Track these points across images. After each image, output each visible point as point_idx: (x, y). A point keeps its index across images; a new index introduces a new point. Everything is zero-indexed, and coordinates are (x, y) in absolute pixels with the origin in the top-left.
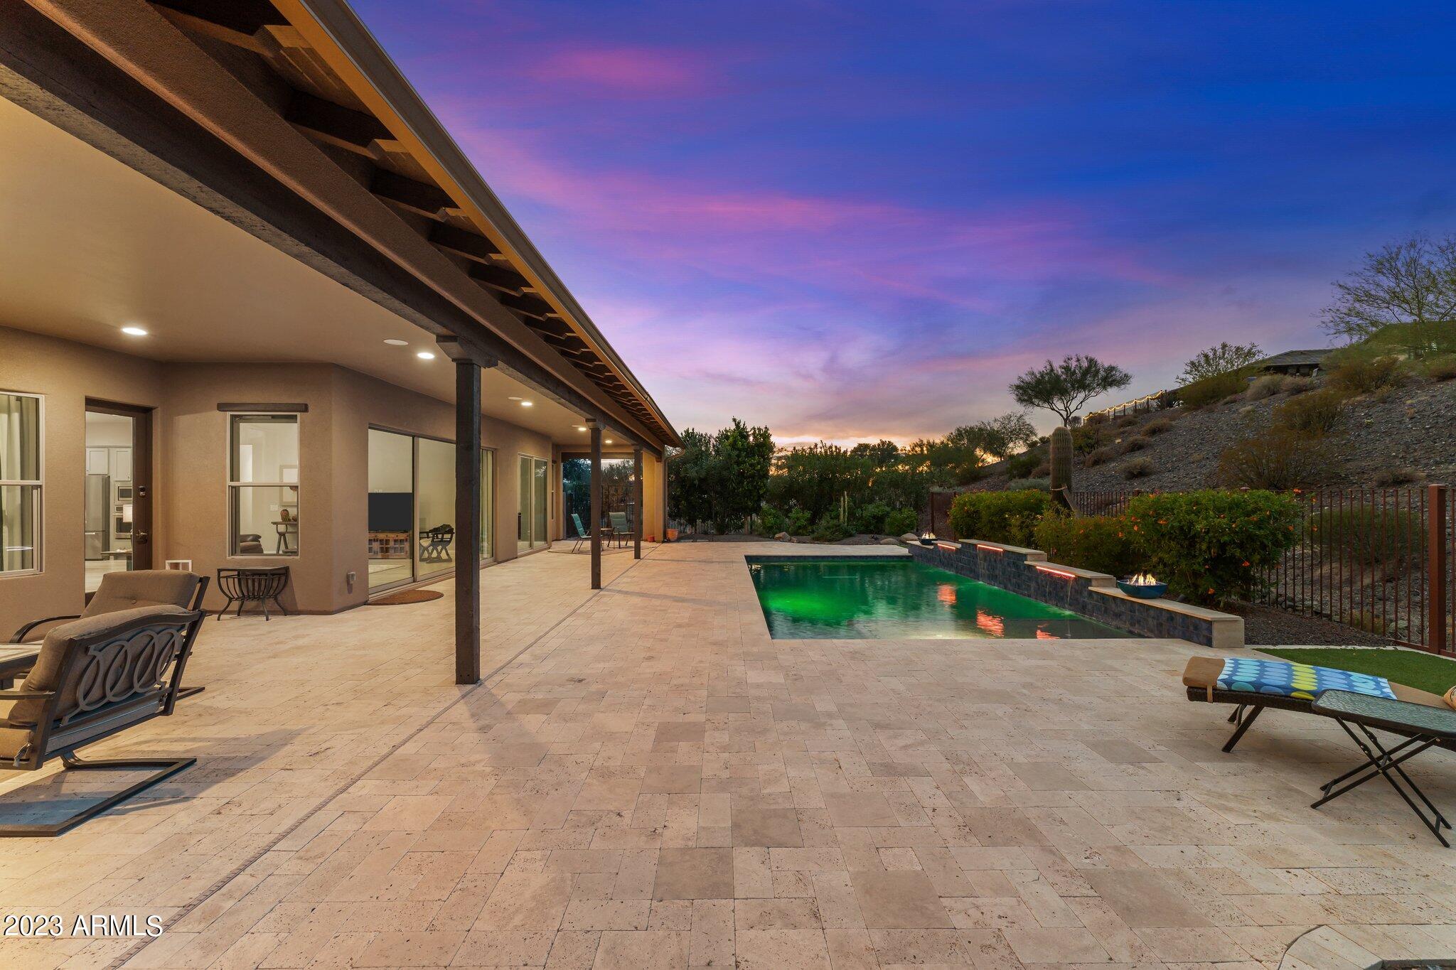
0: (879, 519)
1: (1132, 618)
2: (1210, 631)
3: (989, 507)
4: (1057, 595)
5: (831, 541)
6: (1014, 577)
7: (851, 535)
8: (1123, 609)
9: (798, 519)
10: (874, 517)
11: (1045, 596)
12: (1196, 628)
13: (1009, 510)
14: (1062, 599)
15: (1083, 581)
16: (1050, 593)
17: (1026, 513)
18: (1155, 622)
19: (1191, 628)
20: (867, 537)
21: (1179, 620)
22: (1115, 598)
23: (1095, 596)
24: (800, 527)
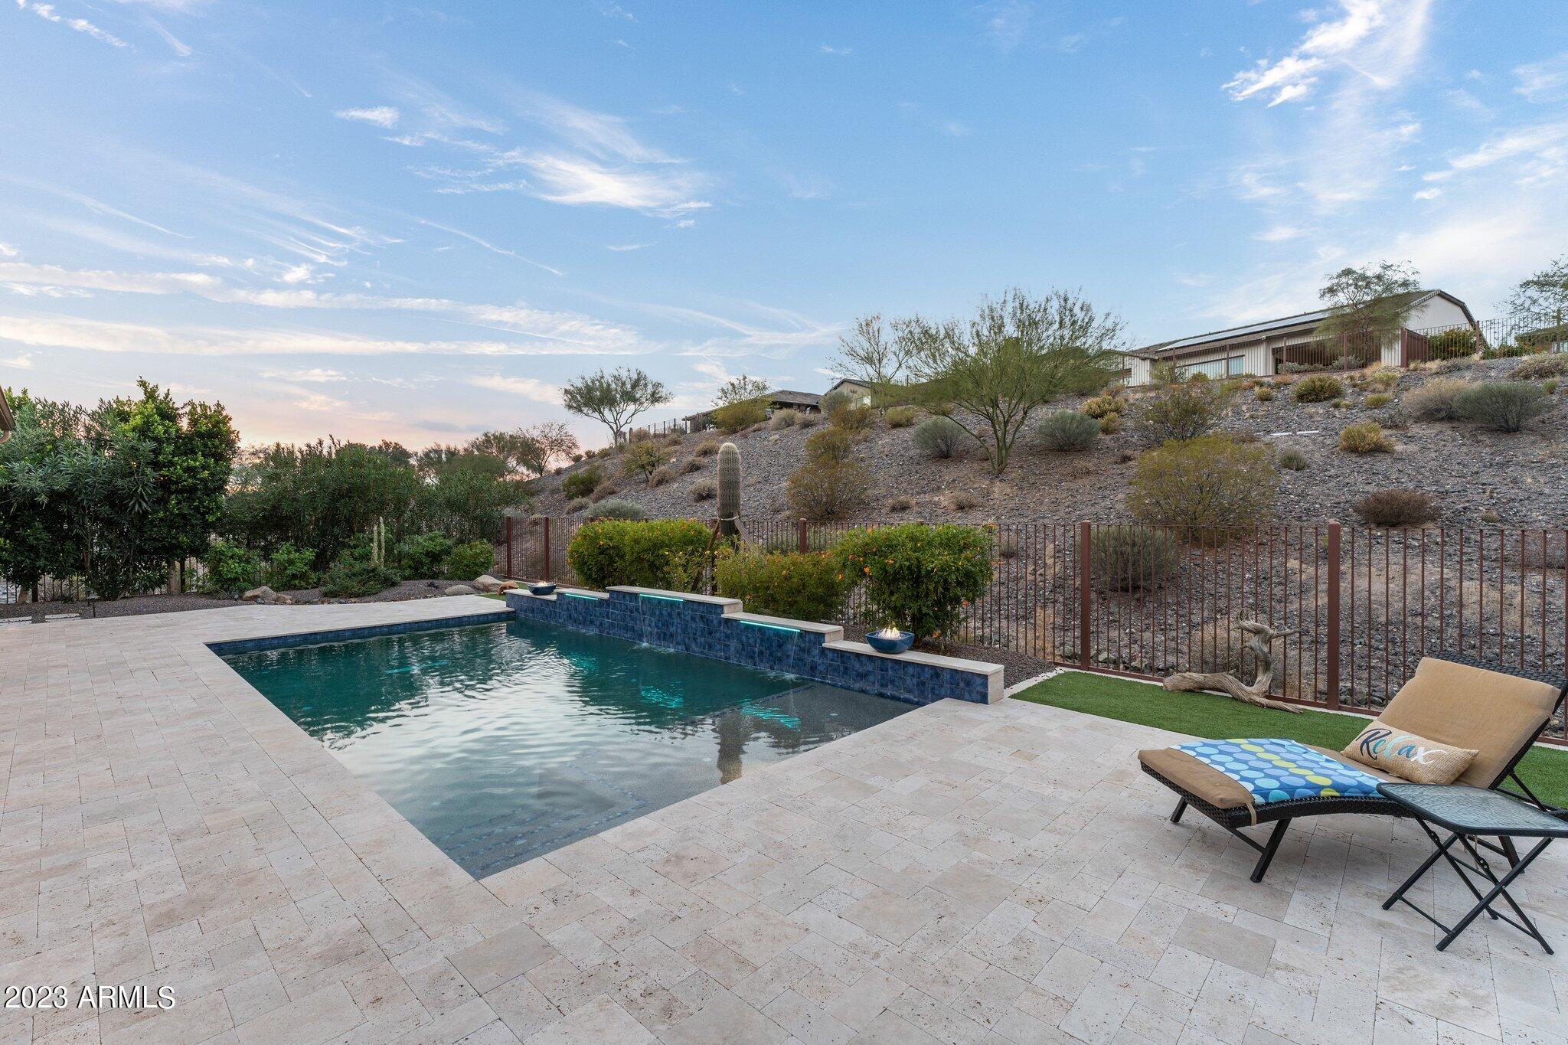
0: (435, 557)
1: (883, 678)
2: (986, 686)
3: (636, 541)
4: (771, 655)
5: (361, 596)
6: (702, 635)
7: (394, 584)
8: (870, 668)
9: (291, 562)
10: (427, 554)
11: (752, 657)
12: (968, 684)
13: (662, 545)
14: (780, 660)
15: (812, 637)
16: (761, 653)
17: (690, 548)
18: (915, 680)
19: (962, 684)
20: (422, 584)
21: (947, 676)
22: (858, 656)
23: (830, 655)
24: (294, 576)
